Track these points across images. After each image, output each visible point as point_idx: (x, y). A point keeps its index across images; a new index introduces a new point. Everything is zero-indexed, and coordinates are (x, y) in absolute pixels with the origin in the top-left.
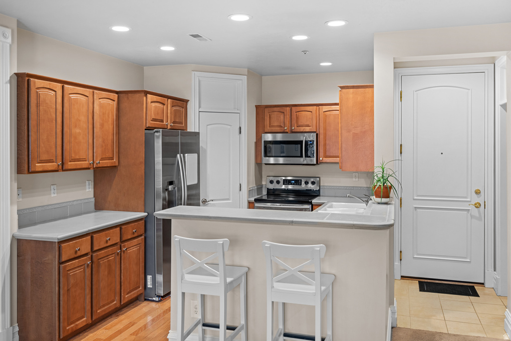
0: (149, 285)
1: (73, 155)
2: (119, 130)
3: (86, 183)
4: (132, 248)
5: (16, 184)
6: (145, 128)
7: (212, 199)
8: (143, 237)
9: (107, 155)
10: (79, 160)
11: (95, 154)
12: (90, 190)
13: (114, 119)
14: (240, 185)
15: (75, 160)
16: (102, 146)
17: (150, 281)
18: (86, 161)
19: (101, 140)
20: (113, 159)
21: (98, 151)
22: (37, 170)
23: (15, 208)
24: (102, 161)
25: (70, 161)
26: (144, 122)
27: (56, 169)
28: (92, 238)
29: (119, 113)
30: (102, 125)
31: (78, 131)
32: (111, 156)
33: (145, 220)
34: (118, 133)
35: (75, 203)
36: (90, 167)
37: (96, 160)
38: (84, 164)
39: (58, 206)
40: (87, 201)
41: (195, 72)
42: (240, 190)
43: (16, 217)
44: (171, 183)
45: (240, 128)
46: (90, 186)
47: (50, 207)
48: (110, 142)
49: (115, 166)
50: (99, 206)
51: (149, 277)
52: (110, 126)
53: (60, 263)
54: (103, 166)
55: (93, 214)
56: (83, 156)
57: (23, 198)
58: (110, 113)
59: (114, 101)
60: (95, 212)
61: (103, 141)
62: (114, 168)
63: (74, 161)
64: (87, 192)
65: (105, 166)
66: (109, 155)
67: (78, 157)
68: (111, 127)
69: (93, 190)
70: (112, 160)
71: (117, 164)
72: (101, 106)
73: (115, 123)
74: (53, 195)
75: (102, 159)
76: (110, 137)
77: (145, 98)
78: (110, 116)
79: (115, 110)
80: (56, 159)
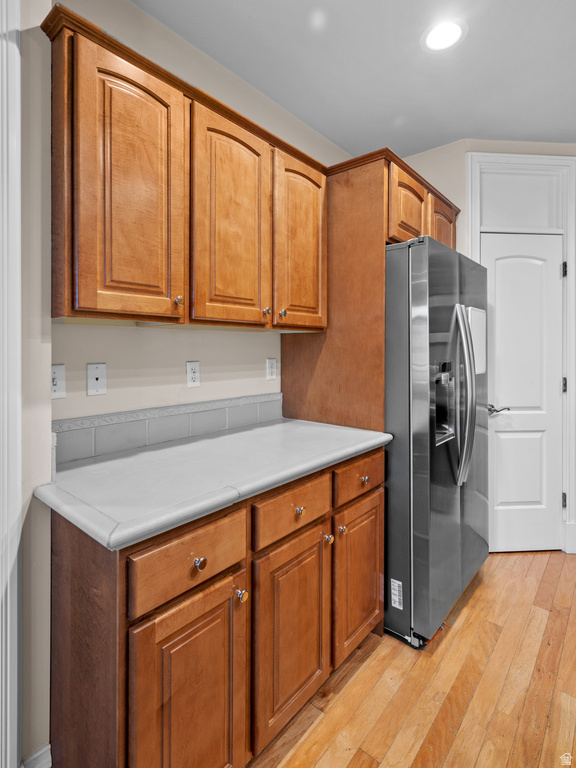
0: (396, 601)
1: (219, 286)
2: (328, 252)
3: (265, 362)
4: (359, 521)
5: (48, 347)
6: (385, 239)
7: (507, 406)
8: (382, 490)
9: (304, 300)
10: (235, 300)
11: (276, 294)
12: (274, 377)
13: (318, 226)
14: (565, 379)
15: (225, 299)
16: (293, 279)
17: (397, 593)
18: (253, 305)
19: (289, 264)
20: (317, 313)
21: (285, 287)
22: (101, 306)
23: (45, 416)
24: (293, 313)
25: (211, 300)
26: (385, 225)
27: (169, 314)
28: (253, 512)
29: (328, 216)
30: (293, 233)
31: (234, 229)
32: (312, 305)
33: (386, 450)
34: (328, 258)
35: (241, 402)
36: (263, 320)
37: (279, 309)
38: (250, 313)
39: (202, 408)
40: (266, 399)
41: (473, 153)
42: (565, 390)
43: (49, 440)
44: (444, 368)
45: (565, 265)
46: (275, 370)
47: (183, 410)
48: (310, 273)
49: (321, 329)
50: (292, 409)
51: (396, 585)
52: (309, 238)
53: (131, 623)
54: (295, 323)
55: (279, 428)
56: (246, 291)
57: (109, 386)
58: (311, 211)
59: (319, 187)
60: (284, 422)
61: (296, 268)
62: (319, 331)
63: (223, 302)
64: (268, 382)
65: (299, 323)
66: (309, 301)
67: (231, 292)
68: (312, 241)
69: (279, 377)
70: (314, 313)
71: (324, 324)
72: (290, 188)
73: (320, 234)
74: (190, 384)
75: (293, 308)
76: (311, 263)
77: (386, 170)
78: (311, 215)
79: (320, 207)
80: (169, 286)
